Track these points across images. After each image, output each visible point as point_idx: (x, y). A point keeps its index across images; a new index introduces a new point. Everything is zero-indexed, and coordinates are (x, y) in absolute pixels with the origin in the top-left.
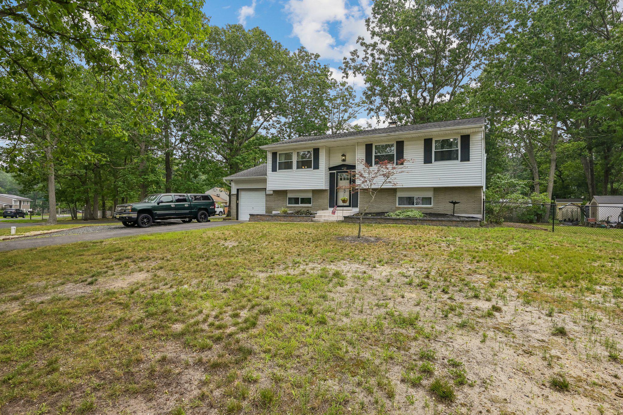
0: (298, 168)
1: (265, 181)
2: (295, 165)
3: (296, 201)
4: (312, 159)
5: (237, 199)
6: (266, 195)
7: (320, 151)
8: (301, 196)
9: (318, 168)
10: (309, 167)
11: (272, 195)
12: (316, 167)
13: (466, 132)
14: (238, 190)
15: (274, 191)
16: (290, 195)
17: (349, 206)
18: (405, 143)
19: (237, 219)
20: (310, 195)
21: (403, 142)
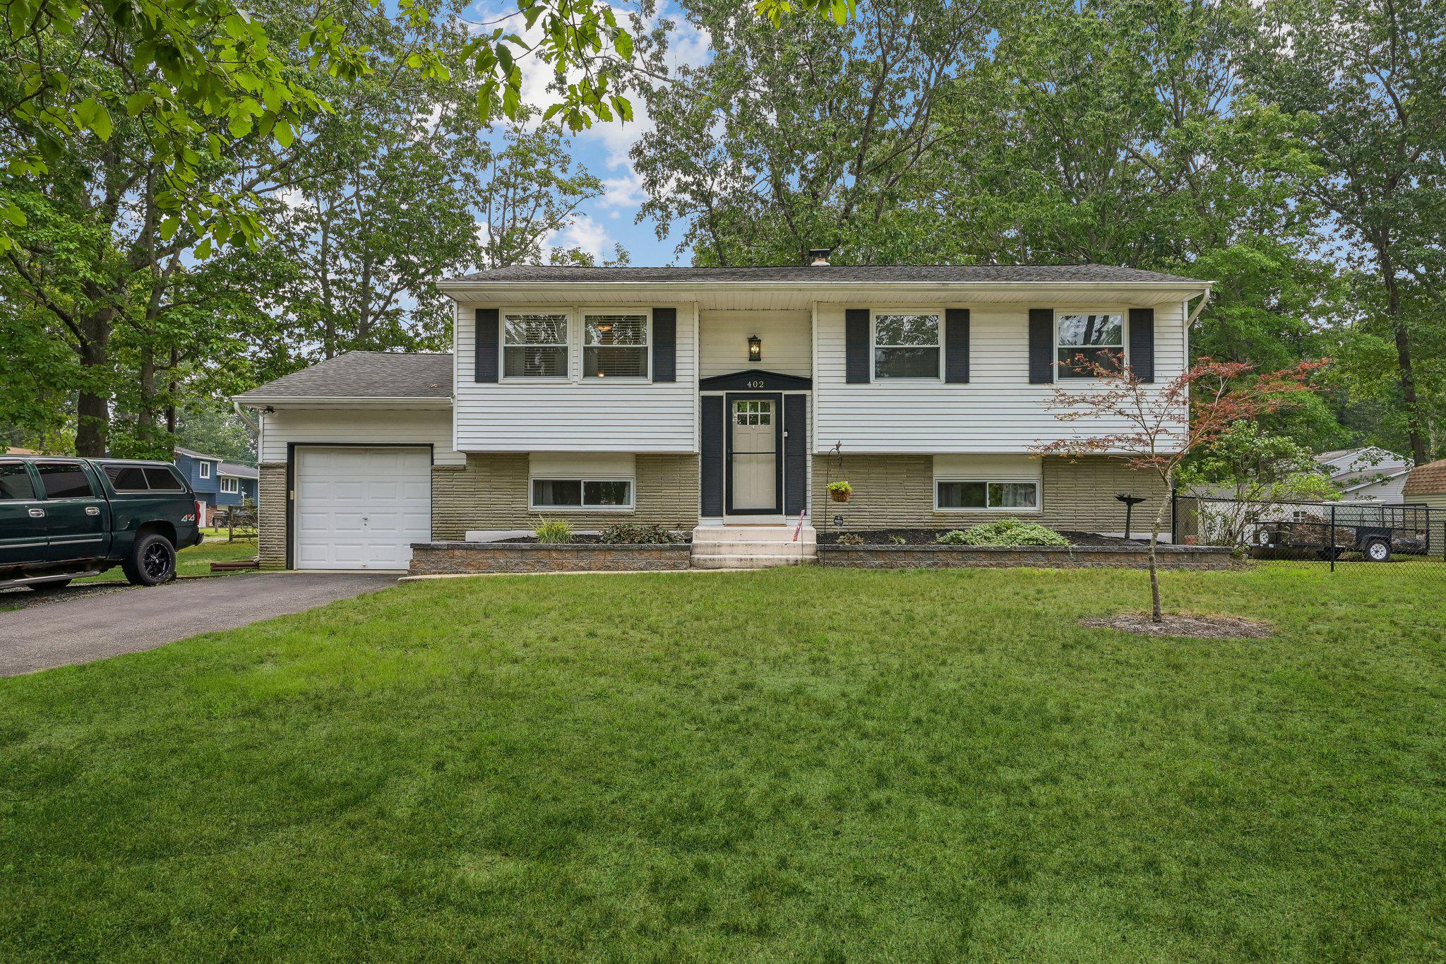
0: (588, 373)
1: (446, 415)
2: (576, 361)
3: (564, 492)
4: (649, 343)
5: (290, 485)
6: (436, 470)
7: (680, 318)
8: (586, 474)
9: (672, 378)
10: (639, 372)
11: (464, 469)
12: (666, 373)
13: (1143, 301)
14: (291, 447)
15: (471, 456)
16: (539, 472)
17: (777, 511)
18: (974, 317)
19: (290, 565)
20: (624, 473)
21: (966, 313)
